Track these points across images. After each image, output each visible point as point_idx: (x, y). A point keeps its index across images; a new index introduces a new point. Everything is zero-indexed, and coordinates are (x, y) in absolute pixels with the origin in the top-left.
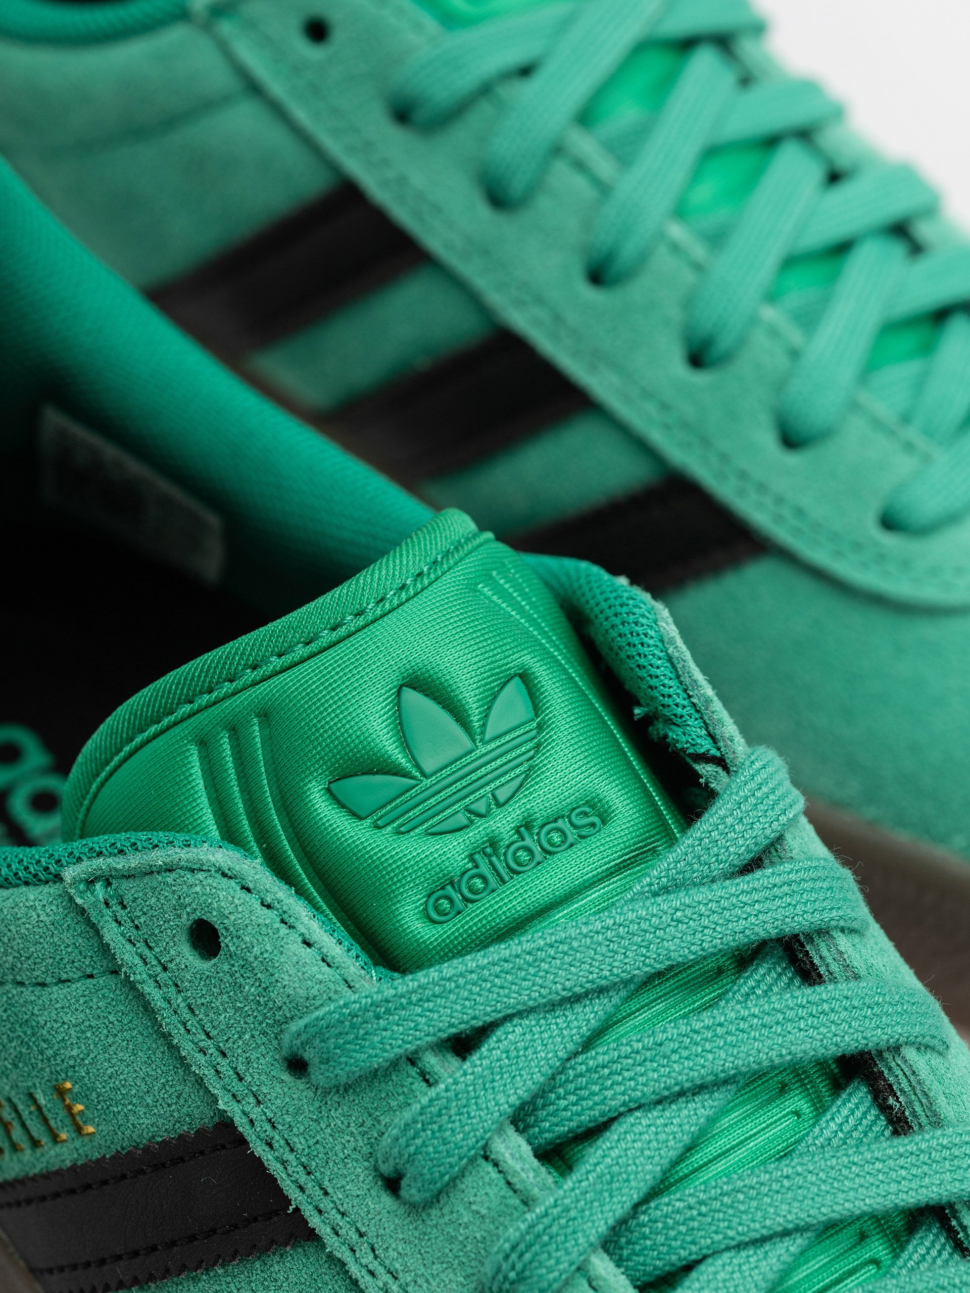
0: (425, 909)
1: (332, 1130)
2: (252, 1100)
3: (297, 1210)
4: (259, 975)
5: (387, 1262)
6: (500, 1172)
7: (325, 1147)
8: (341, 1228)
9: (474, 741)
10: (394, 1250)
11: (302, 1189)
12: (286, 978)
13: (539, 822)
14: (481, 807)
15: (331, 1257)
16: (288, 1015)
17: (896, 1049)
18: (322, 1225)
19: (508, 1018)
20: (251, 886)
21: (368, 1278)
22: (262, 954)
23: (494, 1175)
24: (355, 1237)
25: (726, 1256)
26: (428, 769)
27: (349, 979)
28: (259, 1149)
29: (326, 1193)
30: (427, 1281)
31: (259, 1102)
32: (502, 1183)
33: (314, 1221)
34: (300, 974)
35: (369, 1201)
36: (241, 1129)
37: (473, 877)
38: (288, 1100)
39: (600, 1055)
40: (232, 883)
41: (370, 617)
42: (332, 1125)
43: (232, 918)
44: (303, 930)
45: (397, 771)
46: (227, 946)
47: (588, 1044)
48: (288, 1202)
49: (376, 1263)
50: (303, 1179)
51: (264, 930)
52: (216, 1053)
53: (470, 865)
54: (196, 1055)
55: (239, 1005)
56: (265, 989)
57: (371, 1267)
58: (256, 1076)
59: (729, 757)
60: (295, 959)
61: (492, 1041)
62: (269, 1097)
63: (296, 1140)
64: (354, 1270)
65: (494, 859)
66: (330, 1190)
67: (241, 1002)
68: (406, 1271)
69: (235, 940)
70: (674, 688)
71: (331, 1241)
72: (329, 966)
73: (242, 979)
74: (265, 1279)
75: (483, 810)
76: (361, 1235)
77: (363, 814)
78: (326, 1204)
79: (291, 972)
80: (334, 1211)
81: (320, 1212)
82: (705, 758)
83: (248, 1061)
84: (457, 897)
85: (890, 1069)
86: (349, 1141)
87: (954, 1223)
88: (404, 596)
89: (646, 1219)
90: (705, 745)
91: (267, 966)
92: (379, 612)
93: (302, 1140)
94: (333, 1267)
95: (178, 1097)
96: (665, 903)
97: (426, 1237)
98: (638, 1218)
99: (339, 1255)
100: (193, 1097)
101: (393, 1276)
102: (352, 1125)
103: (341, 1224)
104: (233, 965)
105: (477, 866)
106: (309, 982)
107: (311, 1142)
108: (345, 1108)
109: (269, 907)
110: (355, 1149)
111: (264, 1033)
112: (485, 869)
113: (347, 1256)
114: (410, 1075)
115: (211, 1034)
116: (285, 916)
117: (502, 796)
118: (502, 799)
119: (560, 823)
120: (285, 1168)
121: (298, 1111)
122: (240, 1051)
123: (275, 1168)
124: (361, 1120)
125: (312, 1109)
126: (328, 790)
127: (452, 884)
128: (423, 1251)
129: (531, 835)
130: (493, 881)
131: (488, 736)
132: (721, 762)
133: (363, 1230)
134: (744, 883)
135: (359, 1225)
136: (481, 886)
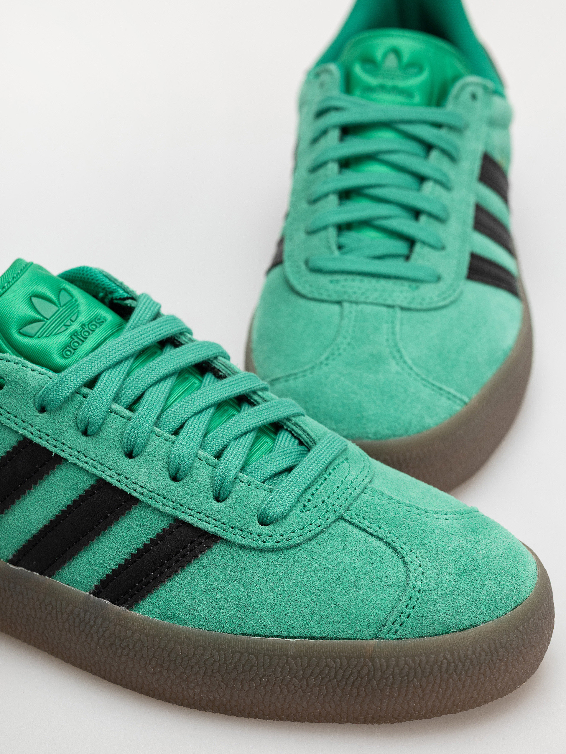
0: (63, 354)
1: (60, 423)
2: (30, 426)
3: (55, 454)
4: (21, 384)
5: (90, 456)
6: (117, 414)
7: (59, 430)
8: (72, 452)
9: (58, 307)
10: (91, 451)
11: (55, 447)
12: (31, 382)
13: (87, 324)
14: (68, 323)
15: (71, 463)
16: (34, 393)
17: (216, 358)
18: (65, 455)
19: (103, 372)
20: (10, 359)
21: (86, 464)
22: (20, 377)
23: (115, 415)
24: (77, 453)
25: (193, 418)
26: (48, 318)
27: (50, 376)
28: (37, 440)
29: (64, 444)
30: (106, 456)
31: (32, 426)
32: (119, 417)
33: (62, 455)
34: (34, 379)
35: (78, 440)
36: (29, 437)
37: (73, 343)
38: (42, 420)
39: (131, 378)
40: (3, 361)
41: (6, 288)
42: (59, 421)
43: (7, 370)
44: (30, 367)
45: (39, 321)
46: (8, 380)
47: (128, 374)
48: (51, 452)
49: (87, 459)
50: (54, 443)
51: (19, 370)
52: (14, 417)
53: (71, 340)
54: (7, 421)
55: (17, 397)
56: (24, 388)
57: (85, 460)
58: (29, 418)
59: (134, 296)
60: (31, 375)
61: (101, 379)
62: (35, 422)
63: (49, 431)
64: (80, 464)
65: (78, 336)
66: (65, 442)
67: (17, 396)
68: (97, 456)
69: (10, 377)
70: (109, 282)
71: (70, 459)
72: (42, 375)
73: (16, 389)
74: (50, 485)
75: (69, 324)
76: (79, 452)
77: (33, 335)
78: (65, 447)
79: (31, 380)
80: (68, 448)
81: (63, 451)
82: (127, 298)
83: (25, 415)
84: (71, 350)
85: (217, 365)
86: (66, 424)
87: (252, 400)
88: (15, 280)
89: (165, 416)
90: (126, 295)
91: (23, 380)
92: (9, 286)
93: (51, 431)
94: (72, 468)
95: (3, 439)
96: (137, 330)
97: (101, 443)
98: (162, 417)
99: (73, 462)
100: (8, 437)
101: (94, 460)
102: (66, 419)
103: (71, 451)
104: (12, 385)
105: (74, 339)
106: (38, 380)
107: (54, 430)
108: (62, 415)
109: (17, 364)
110: (69, 426)
111: (28, 403)
112: (76, 339)
113: (77, 461)
114: (80, 397)
115: (10, 412)
116: (24, 365)
117: (73, 319)
118: (74, 320)
119: (94, 323)
120: (48, 442)
121: (46, 422)
122: (21, 412)
123: (44, 443)
124: (68, 416)
125: (51, 419)
126: (20, 332)
127: (68, 346)
128: (101, 448)
129: (86, 327)
130: (80, 342)
131: (62, 305)
132: (132, 298)
133: (79, 450)
134: (155, 322)
135: (77, 449)
136: (77, 345)
